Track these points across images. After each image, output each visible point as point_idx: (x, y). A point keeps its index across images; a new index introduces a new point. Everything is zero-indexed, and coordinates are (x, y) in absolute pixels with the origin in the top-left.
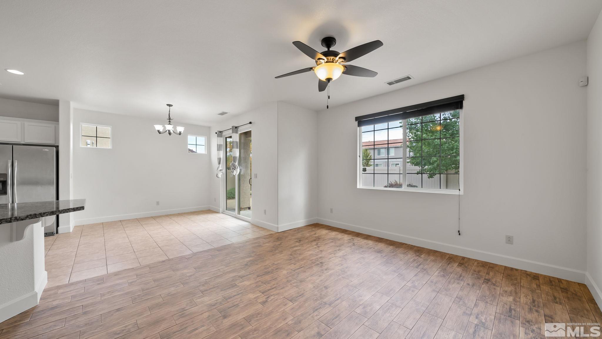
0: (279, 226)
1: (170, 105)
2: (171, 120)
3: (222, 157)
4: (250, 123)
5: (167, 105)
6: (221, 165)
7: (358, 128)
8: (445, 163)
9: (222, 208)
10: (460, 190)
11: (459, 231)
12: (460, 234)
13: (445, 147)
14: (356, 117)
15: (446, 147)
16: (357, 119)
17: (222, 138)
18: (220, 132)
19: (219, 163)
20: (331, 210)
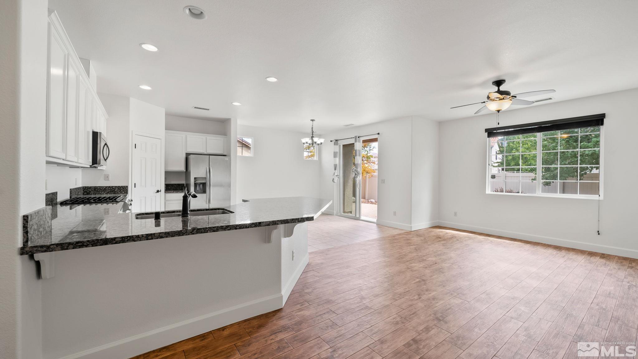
0: (412, 225)
1: (313, 120)
2: (313, 133)
3: (337, 164)
4: (379, 134)
5: (311, 120)
6: (336, 171)
7: (488, 139)
8: (567, 170)
9: (336, 211)
10: (599, 196)
11: (598, 232)
12: (599, 234)
13: (567, 154)
14: (485, 129)
15: (569, 154)
16: (486, 130)
17: (338, 146)
18: (336, 141)
19: (335, 169)
20: (455, 214)
